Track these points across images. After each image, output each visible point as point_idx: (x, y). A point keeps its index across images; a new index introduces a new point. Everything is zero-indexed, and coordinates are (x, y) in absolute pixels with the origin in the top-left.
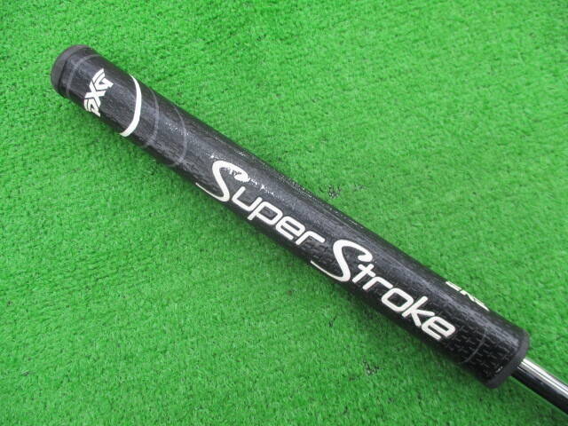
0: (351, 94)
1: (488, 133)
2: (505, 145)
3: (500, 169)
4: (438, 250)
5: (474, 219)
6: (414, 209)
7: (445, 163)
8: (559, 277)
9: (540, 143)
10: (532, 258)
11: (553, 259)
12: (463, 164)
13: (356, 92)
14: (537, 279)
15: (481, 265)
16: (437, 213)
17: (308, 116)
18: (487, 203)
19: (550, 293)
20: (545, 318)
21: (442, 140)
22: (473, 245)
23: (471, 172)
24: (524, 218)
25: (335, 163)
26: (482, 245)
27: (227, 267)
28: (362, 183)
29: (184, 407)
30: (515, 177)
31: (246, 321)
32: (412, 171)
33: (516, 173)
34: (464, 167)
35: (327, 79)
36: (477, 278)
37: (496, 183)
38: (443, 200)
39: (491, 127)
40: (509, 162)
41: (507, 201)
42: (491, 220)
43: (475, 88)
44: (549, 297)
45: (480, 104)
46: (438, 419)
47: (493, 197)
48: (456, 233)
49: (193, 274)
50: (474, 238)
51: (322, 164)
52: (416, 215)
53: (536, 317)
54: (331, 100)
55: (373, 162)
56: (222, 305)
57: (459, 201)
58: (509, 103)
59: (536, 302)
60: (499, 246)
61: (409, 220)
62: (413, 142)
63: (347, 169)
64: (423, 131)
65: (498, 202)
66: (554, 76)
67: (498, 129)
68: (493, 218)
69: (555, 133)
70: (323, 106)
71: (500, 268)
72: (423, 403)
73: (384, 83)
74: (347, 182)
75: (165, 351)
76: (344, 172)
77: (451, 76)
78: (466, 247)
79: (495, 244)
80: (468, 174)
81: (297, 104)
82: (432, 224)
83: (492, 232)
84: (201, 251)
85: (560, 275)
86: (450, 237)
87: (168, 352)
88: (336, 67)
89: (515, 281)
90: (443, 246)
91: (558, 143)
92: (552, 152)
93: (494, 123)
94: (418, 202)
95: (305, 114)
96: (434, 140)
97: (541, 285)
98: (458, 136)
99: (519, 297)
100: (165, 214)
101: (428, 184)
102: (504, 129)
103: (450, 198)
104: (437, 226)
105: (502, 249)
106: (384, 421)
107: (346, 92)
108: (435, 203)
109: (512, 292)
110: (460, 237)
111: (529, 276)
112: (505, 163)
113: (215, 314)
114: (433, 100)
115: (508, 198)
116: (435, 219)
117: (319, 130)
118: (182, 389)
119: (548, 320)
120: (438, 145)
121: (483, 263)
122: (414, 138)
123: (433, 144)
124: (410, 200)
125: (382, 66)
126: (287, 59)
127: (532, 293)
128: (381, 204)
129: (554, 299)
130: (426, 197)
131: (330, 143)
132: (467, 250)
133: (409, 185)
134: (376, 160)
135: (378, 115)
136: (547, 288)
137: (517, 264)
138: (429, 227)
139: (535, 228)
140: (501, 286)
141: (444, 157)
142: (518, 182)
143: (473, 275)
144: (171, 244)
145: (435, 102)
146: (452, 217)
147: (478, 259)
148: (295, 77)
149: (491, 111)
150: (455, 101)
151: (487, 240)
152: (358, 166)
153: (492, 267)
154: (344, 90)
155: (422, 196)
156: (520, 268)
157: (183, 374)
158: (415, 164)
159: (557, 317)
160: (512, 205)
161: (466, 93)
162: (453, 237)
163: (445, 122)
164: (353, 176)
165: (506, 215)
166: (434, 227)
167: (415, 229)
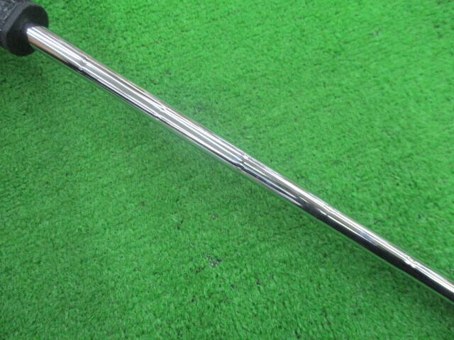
0: (188, 34)
1: (305, 57)
2: (320, 64)
3: (317, 85)
4: (268, 157)
5: (297, 128)
6: (246, 125)
7: (270, 84)
8: (373, 171)
9: (350, 60)
10: (348, 157)
11: (366, 155)
12: (285, 83)
13: (192, 32)
14: (353, 174)
15: (304, 166)
16: (266, 126)
17: (153, 55)
18: (308, 114)
19: (366, 185)
20: (362, 206)
21: (266, 65)
22: (297, 150)
23: (292, 90)
24: (340, 124)
25: (177, 92)
26: (305, 149)
27: (90, 186)
28: (200, 106)
29: (57, 308)
30: (331, 90)
31: (107, 231)
32: (242, 93)
33: (331, 87)
34: (286, 86)
35: (168, 23)
36: (302, 177)
37: (315, 97)
38: (270, 115)
39: (307, 51)
40: (324, 79)
41: (325, 111)
42: (312, 128)
43: (292, 21)
44: (365, 188)
45: (298, 33)
46: (275, 300)
47: (312, 109)
48: (283, 141)
49: (61, 195)
50: (298, 144)
51: (166, 93)
52: (248, 130)
53: (356, 206)
54: (172, 41)
55: (208, 88)
56: (86, 219)
57: (283, 114)
58: (322, 30)
59: (354, 194)
60: (320, 149)
61: (242, 134)
62: (242, 69)
63: (187, 96)
64: (248, 58)
65: (317, 113)
66: (359, 4)
67: (314, 52)
68: (314, 126)
69: (361, 52)
70: (166, 46)
71: (322, 167)
72: (262, 288)
73: (215, 23)
74: (188, 107)
75: (39, 262)
76: (185, 98)
77: (271, 12)
78: (292, 152)
79: (317, 148)
80: (290, 91)
81: (143, 46)
82: (262, 135)
83: (313, 138)
84: (67, 175)
85: (373, 168)
86: (278, 145)
87: (42, 263)
88: (175, 13)
89: (335, 177)
90: (272, 153)
91: (365, 60)
92: (361, 67)
93: (310, 48)
94: (248, 118)
95: (150, 53)
96: (259, 66)
97: (358, 179)
98: (280, 60)
99: (339, 190)
100: (36, 147)
101: (256, 103)
102: (318, 51)
103: (276, 113)
104: (266, 137)
105: (323, 151)
106: (226, 305)
107: (184, 33)
108: (264, 118)
109: (333, 187)
110: (286, 144)
111: (347, 172)
112: (321, 80)
113: (81, 227)
114: (257, 32)
115: (325, 109)
116: (264, 132)
117: (163, 66)
118: (55, 293)
119: (365, 208)
120: (264, 70)
121: (307, 164)
122: (242, 65)
123: (258, 69)
124: (241, 117)
125: (213, 8)
126: (133, 10)
127: (349, 186)
128: (217, 122)
129: (370, 190)
130: (255, 113)
131: (172, 75)
132: (293, 155)
133: (240, 105)
134: (210, 86)
135: (211, 49)
136: (363, 181)
137: (336, 162)
138: (259, 139)
139: (349, 131)
140: (323, 182)
141: (268, 79)
142: (333, 95)
143: (298, 175)
144: (42, 172)
145: (258, 35)
146: (278, 128)
147: (302, 162)
148: (140, 24)
149: (307, 38)
150: (276, 32)
151: (309, 145)
152: (196, 93)
153: (315, 167)
154: (183, 31)
155: (252, 112)
156: (340, 166)
157: (56, 279)
158: (244, 86)
159: (373, 205)
160: (329, 114)
161: (286, 25)
162: (281, 145)
163: (268, 50)
164: (192, 101)
165: (325, 123)
166: (264, 138)
167: (248, 141)
